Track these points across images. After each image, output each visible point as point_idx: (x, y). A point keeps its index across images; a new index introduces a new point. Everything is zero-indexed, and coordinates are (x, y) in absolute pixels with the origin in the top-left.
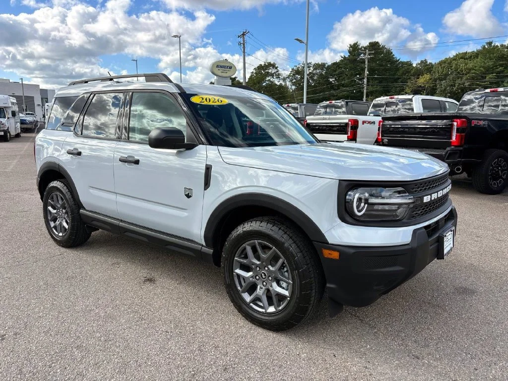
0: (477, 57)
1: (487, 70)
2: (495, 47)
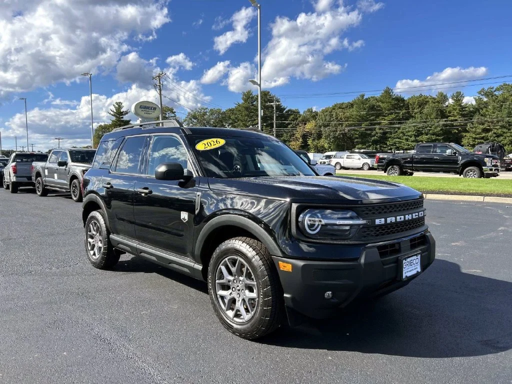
0: (353, 107)
1: (363, 119)
2: (367, 99)
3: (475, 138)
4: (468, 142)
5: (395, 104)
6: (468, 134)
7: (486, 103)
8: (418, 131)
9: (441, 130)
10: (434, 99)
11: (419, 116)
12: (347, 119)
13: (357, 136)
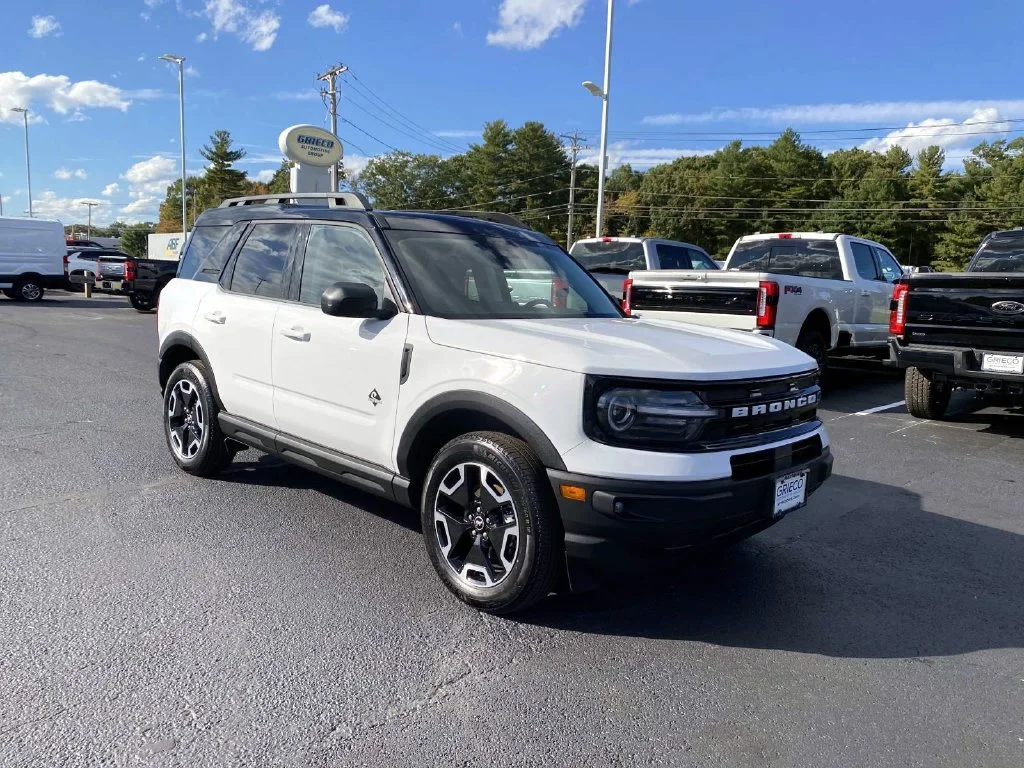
0: (716, 167)
1: (737, 191)
2: (746, 151)
3: (962, 245)
4: (946, 253)
5: (803, 165)
6: (947, 236)
7: (988, 173)
8: (848, 224)
9: (895, 224)
10: (883, 158)
11: (851, 193)
12: (705, 190)
13: (722, 228)
